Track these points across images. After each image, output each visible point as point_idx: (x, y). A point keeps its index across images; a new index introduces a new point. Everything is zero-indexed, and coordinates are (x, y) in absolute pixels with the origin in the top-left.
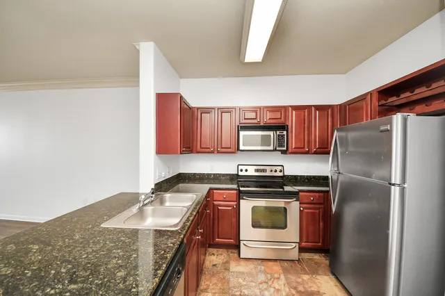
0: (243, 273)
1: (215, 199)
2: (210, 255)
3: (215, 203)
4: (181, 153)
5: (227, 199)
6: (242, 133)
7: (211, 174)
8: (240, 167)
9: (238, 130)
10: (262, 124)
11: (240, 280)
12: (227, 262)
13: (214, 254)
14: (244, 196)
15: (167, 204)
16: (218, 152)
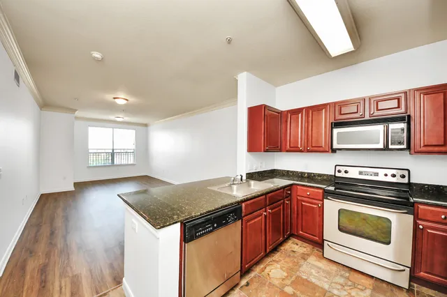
0: (320, 268)
1: (298, 194)
2: (293, 243)
3: (299, 198)
4: (264, 151)
5: (311, 197)
6: (336, 131)
7: (304, 173)
8: (338, 168)
9: (332, 128)
10: (367, 117)
11: (313, 271)
12: (308, 255)
13: (297, 245)
14: (329, 196)
15: (252, 187)
16: (308, 151)
